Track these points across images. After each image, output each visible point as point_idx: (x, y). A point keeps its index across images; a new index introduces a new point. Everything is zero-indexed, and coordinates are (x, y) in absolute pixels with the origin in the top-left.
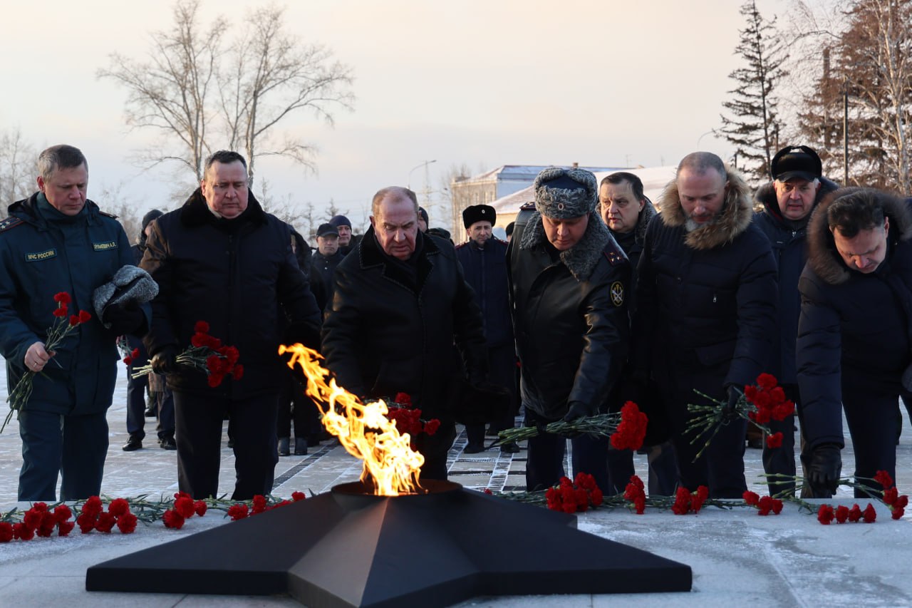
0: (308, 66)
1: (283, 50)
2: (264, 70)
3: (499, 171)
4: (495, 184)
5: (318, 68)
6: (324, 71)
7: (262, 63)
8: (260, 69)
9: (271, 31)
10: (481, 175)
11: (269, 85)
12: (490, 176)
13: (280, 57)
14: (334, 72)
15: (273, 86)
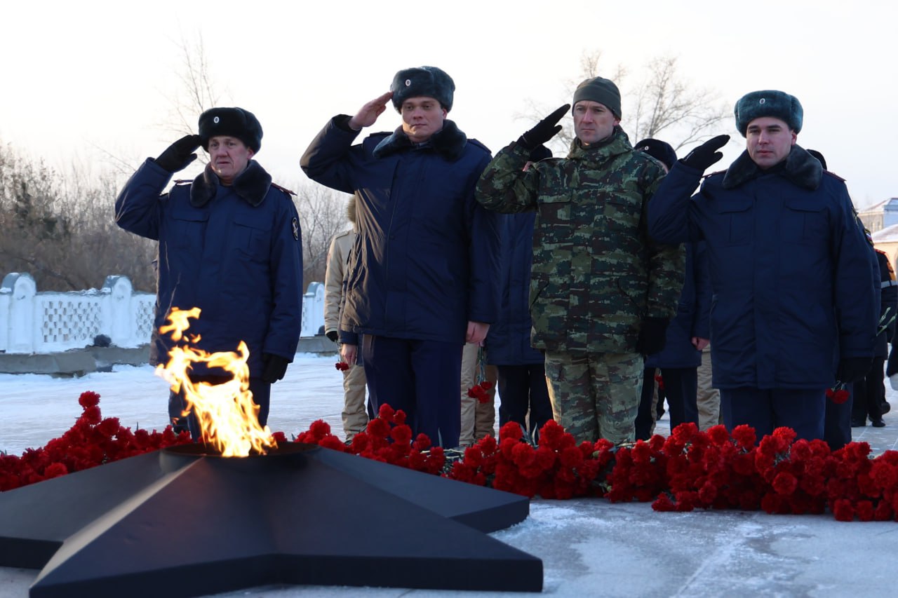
0: (699, 107)
1: (678, 92)
2: (660, 111)
3: (886, 203)
4: (882, 215)
5: (709, 108)
6: (714, 110)
7: (657, 104)
8: (655, 109)
9: (667, 76)
10: (868, 207)
11: (664, 124)
12: (878, 208)
13: (675, 97)
14: (723, 111)
15: (667, 125)
